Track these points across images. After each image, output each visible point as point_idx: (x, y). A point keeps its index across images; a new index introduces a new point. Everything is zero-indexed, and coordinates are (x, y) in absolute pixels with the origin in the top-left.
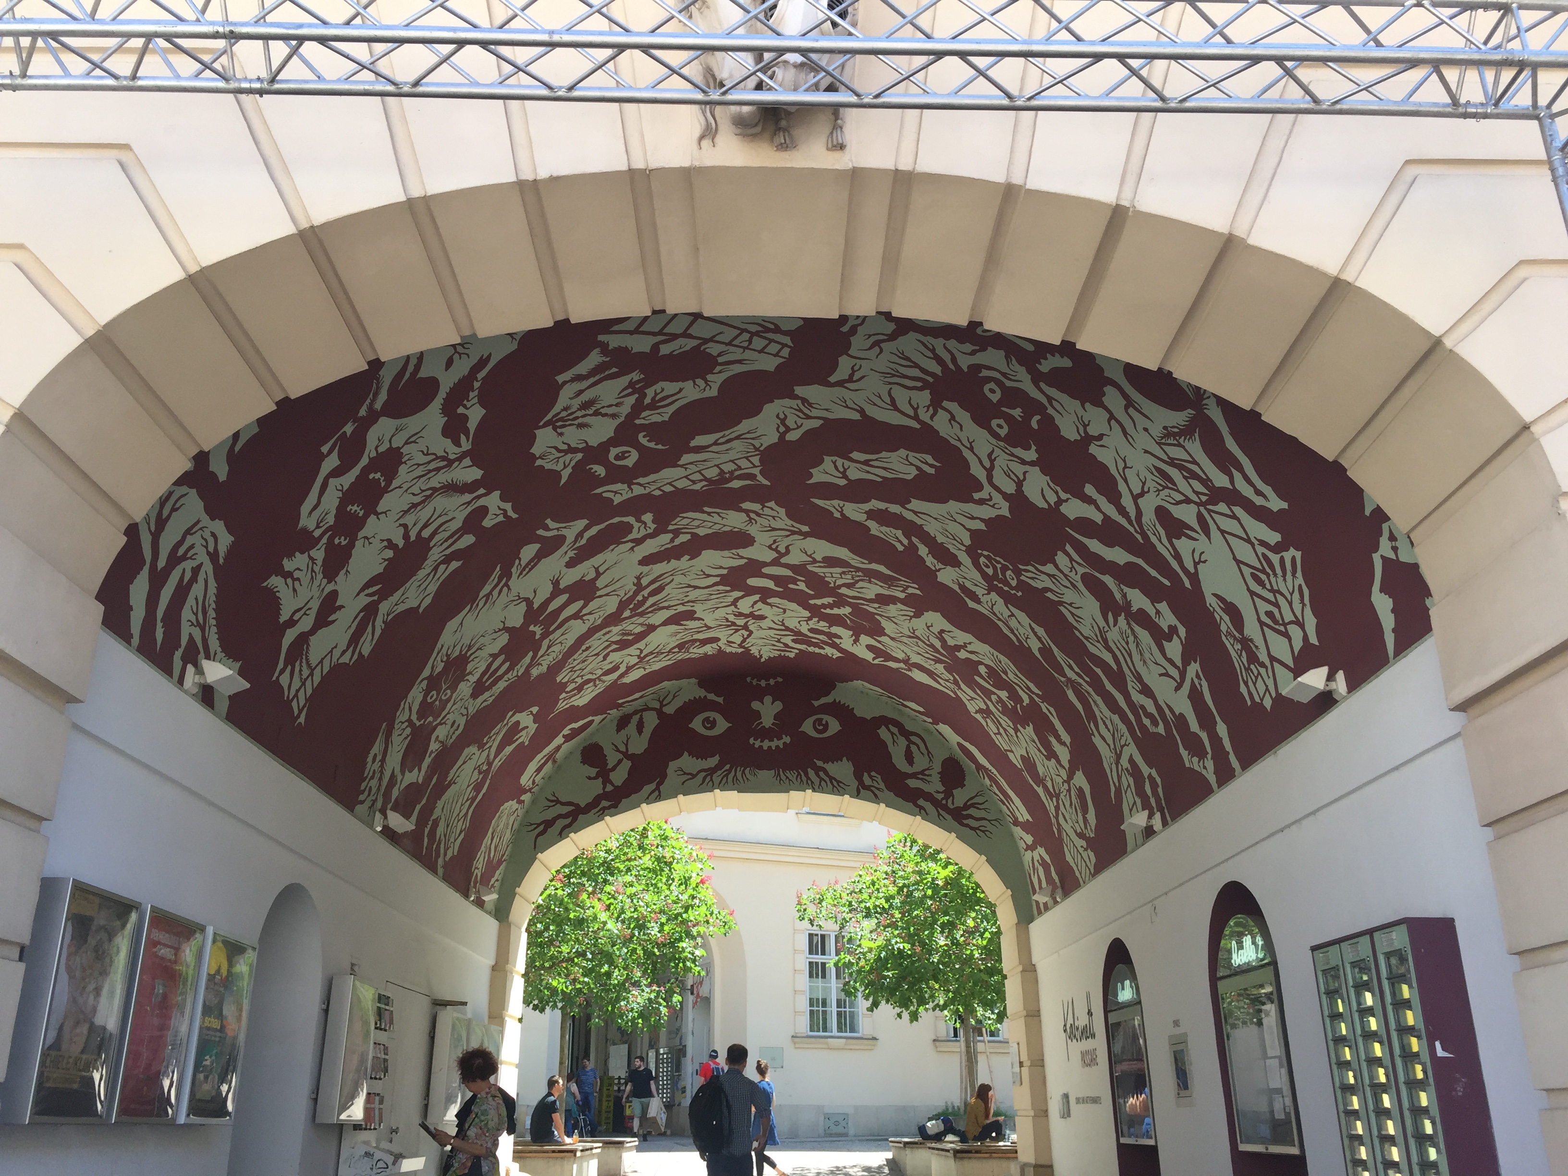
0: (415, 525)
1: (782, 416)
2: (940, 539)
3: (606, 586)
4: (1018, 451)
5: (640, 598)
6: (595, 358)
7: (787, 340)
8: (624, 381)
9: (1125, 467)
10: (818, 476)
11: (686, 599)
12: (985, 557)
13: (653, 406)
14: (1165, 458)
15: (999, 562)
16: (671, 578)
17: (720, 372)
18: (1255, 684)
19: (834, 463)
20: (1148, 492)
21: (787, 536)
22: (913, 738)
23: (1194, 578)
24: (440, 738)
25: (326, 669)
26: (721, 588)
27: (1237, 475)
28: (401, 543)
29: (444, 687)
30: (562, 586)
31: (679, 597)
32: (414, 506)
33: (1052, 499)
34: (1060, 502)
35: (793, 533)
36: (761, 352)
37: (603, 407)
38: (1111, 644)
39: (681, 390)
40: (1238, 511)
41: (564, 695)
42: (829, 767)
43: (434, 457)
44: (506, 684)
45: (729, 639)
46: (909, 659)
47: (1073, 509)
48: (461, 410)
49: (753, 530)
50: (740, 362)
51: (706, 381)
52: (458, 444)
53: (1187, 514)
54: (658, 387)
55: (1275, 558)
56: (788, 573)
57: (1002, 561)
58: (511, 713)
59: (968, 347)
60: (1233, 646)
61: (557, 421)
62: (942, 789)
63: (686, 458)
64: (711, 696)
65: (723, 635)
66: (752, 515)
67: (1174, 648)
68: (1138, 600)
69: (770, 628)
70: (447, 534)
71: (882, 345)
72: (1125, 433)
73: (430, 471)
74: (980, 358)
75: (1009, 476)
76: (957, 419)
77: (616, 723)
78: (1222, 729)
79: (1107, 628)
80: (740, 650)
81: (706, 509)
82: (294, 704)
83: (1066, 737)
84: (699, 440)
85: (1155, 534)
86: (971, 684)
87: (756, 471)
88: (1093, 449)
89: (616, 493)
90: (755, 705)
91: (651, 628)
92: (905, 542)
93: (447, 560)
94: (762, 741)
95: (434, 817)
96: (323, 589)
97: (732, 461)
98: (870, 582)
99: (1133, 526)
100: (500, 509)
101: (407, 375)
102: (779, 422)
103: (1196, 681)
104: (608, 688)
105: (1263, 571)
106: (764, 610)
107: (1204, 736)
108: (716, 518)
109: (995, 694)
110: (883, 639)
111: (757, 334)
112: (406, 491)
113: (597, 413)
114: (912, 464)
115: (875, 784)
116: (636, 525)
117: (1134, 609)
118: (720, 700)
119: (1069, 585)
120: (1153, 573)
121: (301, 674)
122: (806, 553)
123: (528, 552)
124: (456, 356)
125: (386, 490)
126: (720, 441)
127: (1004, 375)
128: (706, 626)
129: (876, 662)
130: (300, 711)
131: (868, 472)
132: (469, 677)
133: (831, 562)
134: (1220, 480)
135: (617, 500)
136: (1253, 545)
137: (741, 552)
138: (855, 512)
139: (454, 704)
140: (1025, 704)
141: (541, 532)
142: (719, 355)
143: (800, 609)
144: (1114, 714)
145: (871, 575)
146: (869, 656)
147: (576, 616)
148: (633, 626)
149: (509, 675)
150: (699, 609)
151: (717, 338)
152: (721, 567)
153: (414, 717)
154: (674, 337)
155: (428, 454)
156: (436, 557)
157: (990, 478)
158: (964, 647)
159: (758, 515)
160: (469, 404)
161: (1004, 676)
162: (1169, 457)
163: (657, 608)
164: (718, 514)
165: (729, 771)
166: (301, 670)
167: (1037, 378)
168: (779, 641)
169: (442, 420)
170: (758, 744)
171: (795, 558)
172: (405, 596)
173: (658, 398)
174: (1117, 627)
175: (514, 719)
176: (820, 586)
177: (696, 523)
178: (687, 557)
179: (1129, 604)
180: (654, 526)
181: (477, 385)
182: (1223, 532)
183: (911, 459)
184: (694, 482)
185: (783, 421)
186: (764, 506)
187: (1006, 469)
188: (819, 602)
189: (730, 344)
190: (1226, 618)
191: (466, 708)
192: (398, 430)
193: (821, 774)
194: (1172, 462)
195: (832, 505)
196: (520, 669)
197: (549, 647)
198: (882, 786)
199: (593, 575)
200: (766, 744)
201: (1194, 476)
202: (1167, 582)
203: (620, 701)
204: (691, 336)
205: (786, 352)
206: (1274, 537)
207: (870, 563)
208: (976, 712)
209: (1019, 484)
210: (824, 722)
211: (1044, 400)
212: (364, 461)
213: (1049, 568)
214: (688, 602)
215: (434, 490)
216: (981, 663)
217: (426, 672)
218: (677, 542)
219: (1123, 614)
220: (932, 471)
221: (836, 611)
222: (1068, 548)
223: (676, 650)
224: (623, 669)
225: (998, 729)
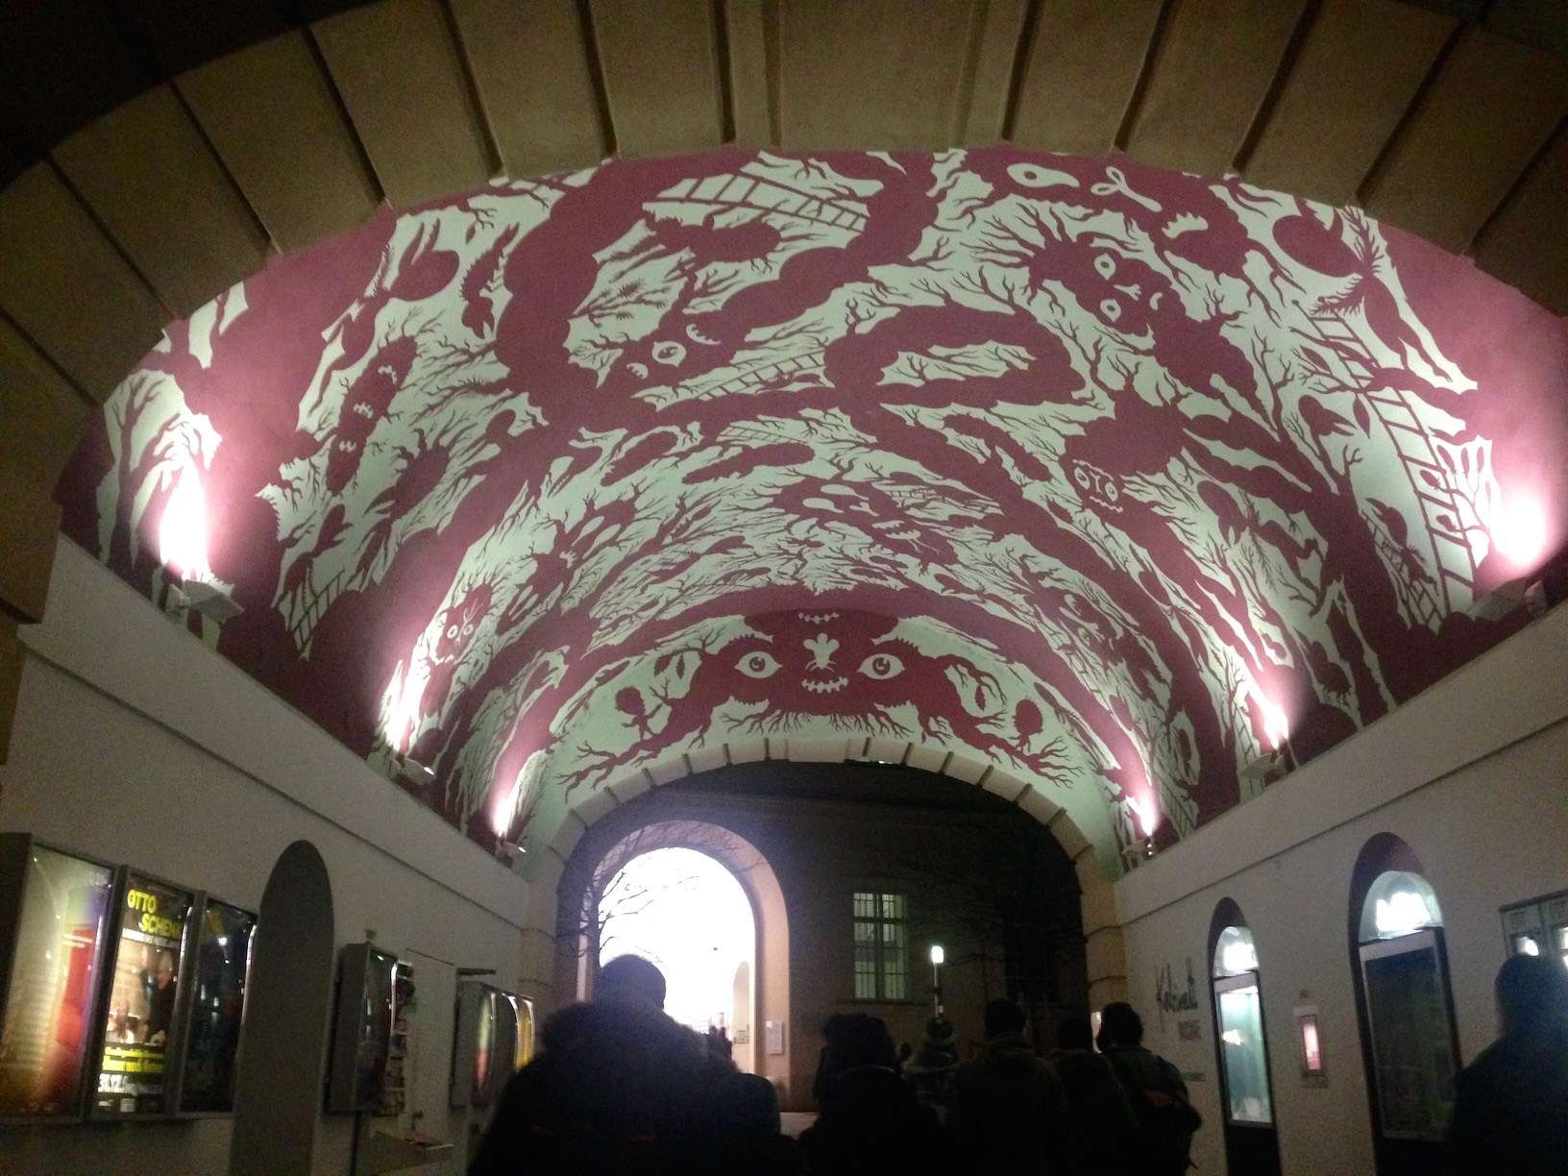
0: (431, 430)
1: (852, 304)
2: (1029, 448)
3: (646, 508)
4: (1132, 339)
5: (683, 522)
6: (639, 232)
7: (863, 209)
8: (672, 261)
9: (1265, 350)
10: (891, 375)
11: (734, 524)
12: (1082, 468)
13: (704, 292)
14: (1318, 337)
15: (1097, 473)
16: (718, 498)
17: (783, 250)
18: (1418, 604)
19: (910, 360)
20: (1292, 379)
21: (851, 449)
22: (985, 679)
23: (1344, 481)
24: (463, 679)
25: (333, 596)
26: (774, 510)
27: (1411, 351)
28: (415, 451)
29: (466, 621)
30: (596, 508)
31: (727, 520)
32: (432, 408)
33: (1169, 394)
34: (1178, 397)
35: (858, 444)
36: (832, 223)
37: (647, 293)
38: (1230, 564)
39: (737, 272)
40: (1410, 396)
41: (597, 633)
42: (892, 711)
43: (453, 349)
44: (534, 619)
45: (781, 570)
46: (984, 590)
47: (1195, 405)
48: (484, 293)
49: (813, 442)
50: (806, 237)
51: (766, 261)
52: (480, 334)
53: (1341, 404)
54: (710, 269)
55: (1454, 451)
56: (848, 491)
57: (1101, 472)
58: (539, 653)
59: (1079, 211)
60: (1390, 560)
61: (594, 309)
62: (1017, 734)
63: (740, 356)
64: (760, 635)
65: (774, 564)
66: (813, 424)
67: (1312, 567)
68: (1268, 510)
69: (827, 557)
70: (468, 443)
71: (976, 212)
72: (1268, 308)
73: (449, 367)
74: (1094, 224)
75: (1118, 370)
76: (1059, 302)
77: (654, 665)
78: (1371, 658)
79: (1225, 546)
80: (792, 583)
81: (761, 417)
82: (297, 635)
83: (1167, 674)
84: (756, 334)
85: (1296, 431)
86: (1055, 616)
87: (820, 371)
88: (1226, 331)
89: (659, 397)
90: (809, 644)
91: (695, 557)
92: (988, 452)
93: (469, 474)
94: (816, 684)
95: (456, 767)
96: (327, 504)
97: (793, 360)
98: (944, 501)
99: (1269, 422)
100: (528, 414)
101: (422, 247)
102: (848, 311)
103: (1338, 603)
104: (645, 626)
105: (1438, 468)
106: (820, 535)
107: (1346, 667)
108: (771, 428)
109: (1082, 626)
110: (956, 567)
111: (828, 201)
112: (422, 389)
113: (640, 300)
114: (1001, 359)
115: (943, 730)
116: (681, 436)
117: (1263, 521)
118: (769, 638)
119: (1182, 497)
120: (1291, 478)
121: (304, 602)
122: (872, 468)
123: (560, 466)
124: (478, 227)
125: (397, 388)
126: (779, 335)
127: (1121, 244)
128: (755, 554)
129: (946, 593)
130: (304, 644)
131: (949, 370)
132: (494, 611)
133: (900, 478)
134: (1389, 359)
135: (661, 406)
136: (1426, 437)
137: (799, 467)
138: (931, 418)
139: (477, 641)
140: (1118, 637)
141: (574, 443)
142: (783, 228)
143: (861, 534)
144: (1229, 645)
145: (945, 492)
146: (936, 587)
147: (613, 542)
148: (673, 555)
149: (537, 609)
150: (748, 535)
151: (781, 208)
152: (775, 486)
153: (433, 655)
154: (731, 206)
155: (446, 346)
156: (456, 470)
157: (1094, 371)
158: (1049, 574)
159: (819, 423)
160: (492, 286)
161: (1094, 606)
162: (1323, 335)
163: (701, 533)
164: (774, 422)
165: (780, 717)
166: (303, 598)
167: (1161, 245)
168: (836, 572)
169: (463, 304)
170: (811, 687)
171: (859, 474)
172: (421, 515)
173: (710, 282)
174: (1239, 544)
175: (543, 660)
176: (887, 507)
177: (749, 434)
178: (736, 474)
179: (1255, 517)
180: (700, 438)
181: (502, 262)
182: (1386, 423)
183: (1001, 353)
184: (748, 385)
185: (853, 311)
186: (826, 413)
187: (1114, 360)
188: (883, 526)
189: (796, 214)
190: (1384, 527)
191: (490, 646)
192: (412, 314)
193: (882, 719)
194: (1327, 342)
195: (905, 411)
196: (550, 602)
197: (581, 578)
198: (950, 731)
199: (631, 494)
200: (821, 687)
201: (1354, 356)
202: (1307, 488)
203: (659, 641)
204: (750, 205)
205: (861, 224)
206: (1455, 425)
207: (945, 478)
208: (1059, 648)
209: (1129, 378)
210: (885, 662)
211: (1168, 273)
212: (372, 352)
213: (1159, 478)
214: (737, 526)
215: (454, 389)
216: (1068, 592)
217: (446, 604)
218: (727, 456)
219: (1248, 528)
220: (1024, 366)
221: (903, 536)
222: (1185, 453)
223: (722, 582)
224: (662, 603)
225: (1084, 667)
